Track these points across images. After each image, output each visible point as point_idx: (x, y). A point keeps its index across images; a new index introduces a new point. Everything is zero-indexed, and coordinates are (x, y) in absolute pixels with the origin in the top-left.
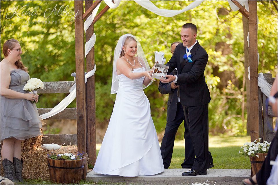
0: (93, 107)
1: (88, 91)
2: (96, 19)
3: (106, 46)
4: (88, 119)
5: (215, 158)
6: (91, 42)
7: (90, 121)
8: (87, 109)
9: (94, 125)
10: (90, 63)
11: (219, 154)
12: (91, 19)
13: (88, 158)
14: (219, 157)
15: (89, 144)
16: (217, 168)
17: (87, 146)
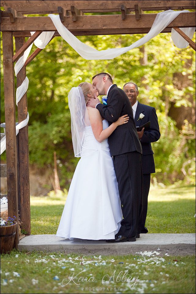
0: (26, 162)
1: (20, 145)
2: (29, 61)
3: (45, 79)
4: (21, 177)
5: (169, 217)
6: (23, 88)
7: (23, 179)
8: (19, 166)
9: (28, 184)
10: (22, 112)
11: (174, 213)
12: (23, 61)
13: (21, 222)
14: (174, 217)
15: (22, 206)
16: (171, 233)
17: (20, 209)
